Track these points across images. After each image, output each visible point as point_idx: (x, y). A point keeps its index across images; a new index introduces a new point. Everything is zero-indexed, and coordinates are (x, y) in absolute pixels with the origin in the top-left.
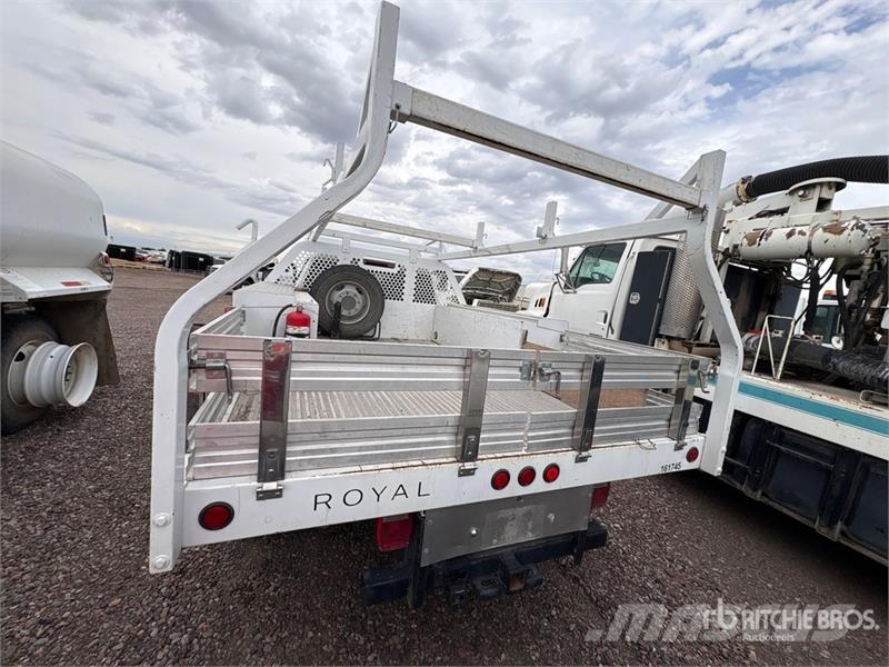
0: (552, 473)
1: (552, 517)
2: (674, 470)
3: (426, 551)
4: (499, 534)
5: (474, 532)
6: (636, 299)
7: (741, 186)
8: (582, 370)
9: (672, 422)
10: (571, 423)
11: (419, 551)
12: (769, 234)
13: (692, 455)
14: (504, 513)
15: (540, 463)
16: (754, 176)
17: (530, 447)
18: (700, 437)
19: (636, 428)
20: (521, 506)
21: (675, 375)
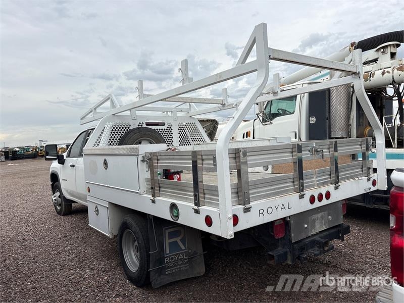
0: (328, 195)
1: (330, 217)
2: (369, 191)
3: (293, 235)
4: (313, 227)
5: (306, 226)
6: (313, 120)
7: (351, 48)
8: (329, 149)
9: (363, 169)
10: (329, 173)
11: (290, 236)
12: (374, 74)
13: (374, 183)
14: (315, 217)
15: (323, 191)
16: (357, 42)
17: (318, 184)
18: (375, 174)
19: (351, 173)
20: (319, 213)
21: (360, 147)
